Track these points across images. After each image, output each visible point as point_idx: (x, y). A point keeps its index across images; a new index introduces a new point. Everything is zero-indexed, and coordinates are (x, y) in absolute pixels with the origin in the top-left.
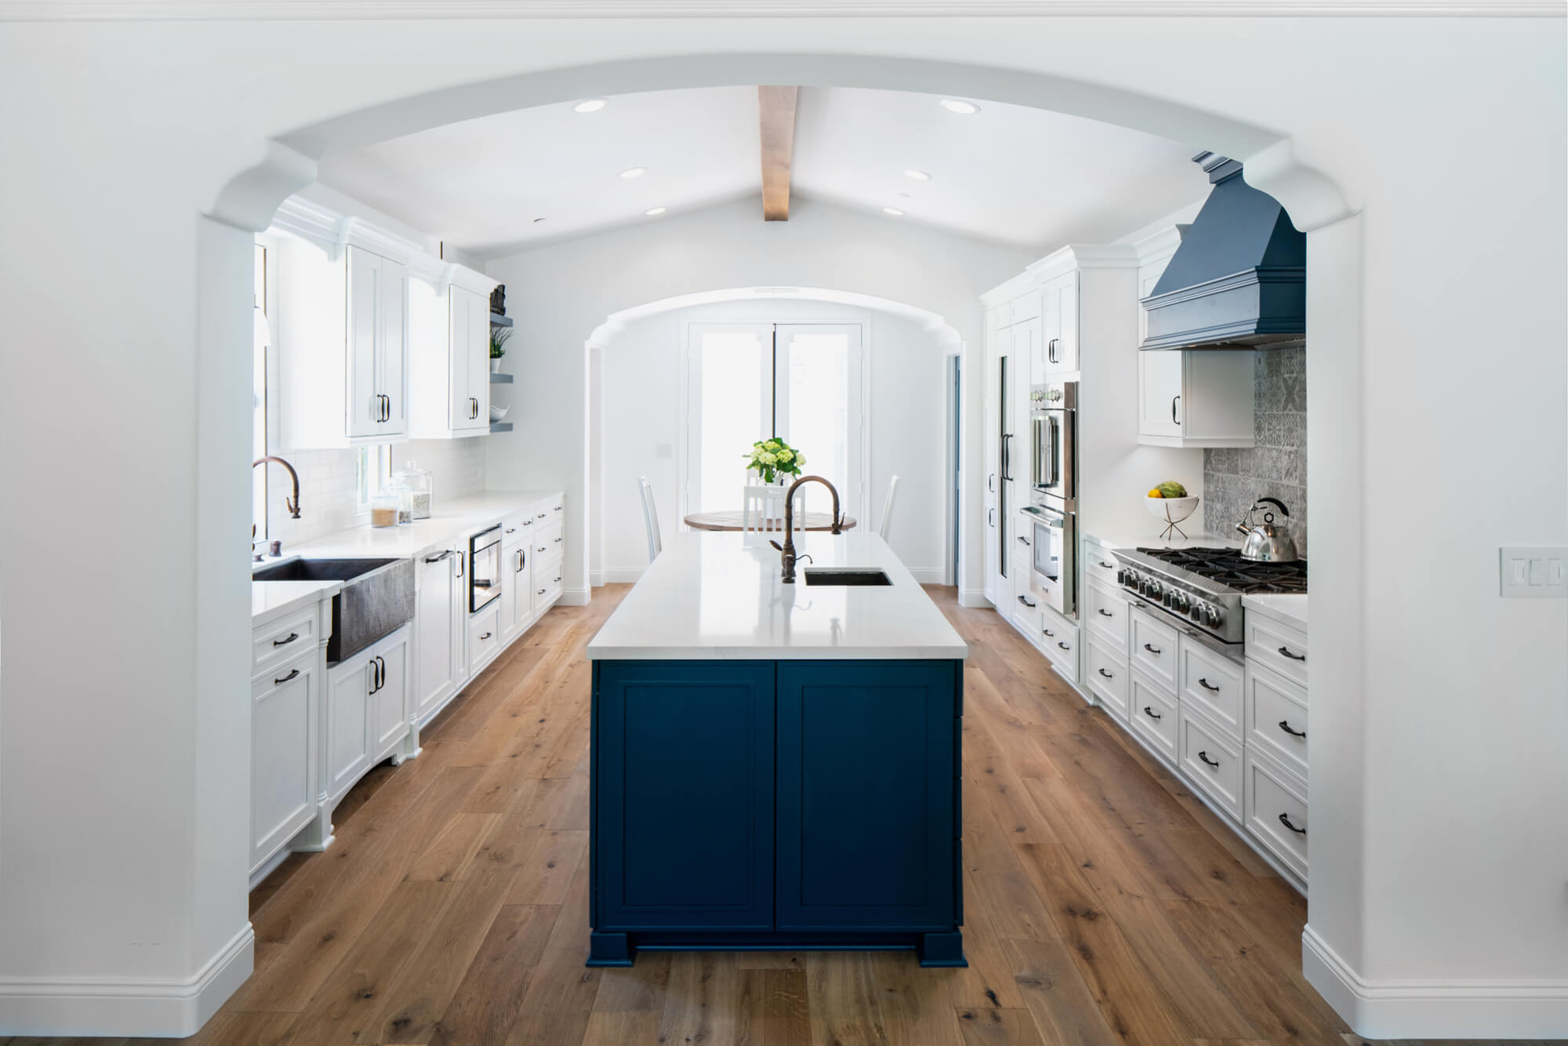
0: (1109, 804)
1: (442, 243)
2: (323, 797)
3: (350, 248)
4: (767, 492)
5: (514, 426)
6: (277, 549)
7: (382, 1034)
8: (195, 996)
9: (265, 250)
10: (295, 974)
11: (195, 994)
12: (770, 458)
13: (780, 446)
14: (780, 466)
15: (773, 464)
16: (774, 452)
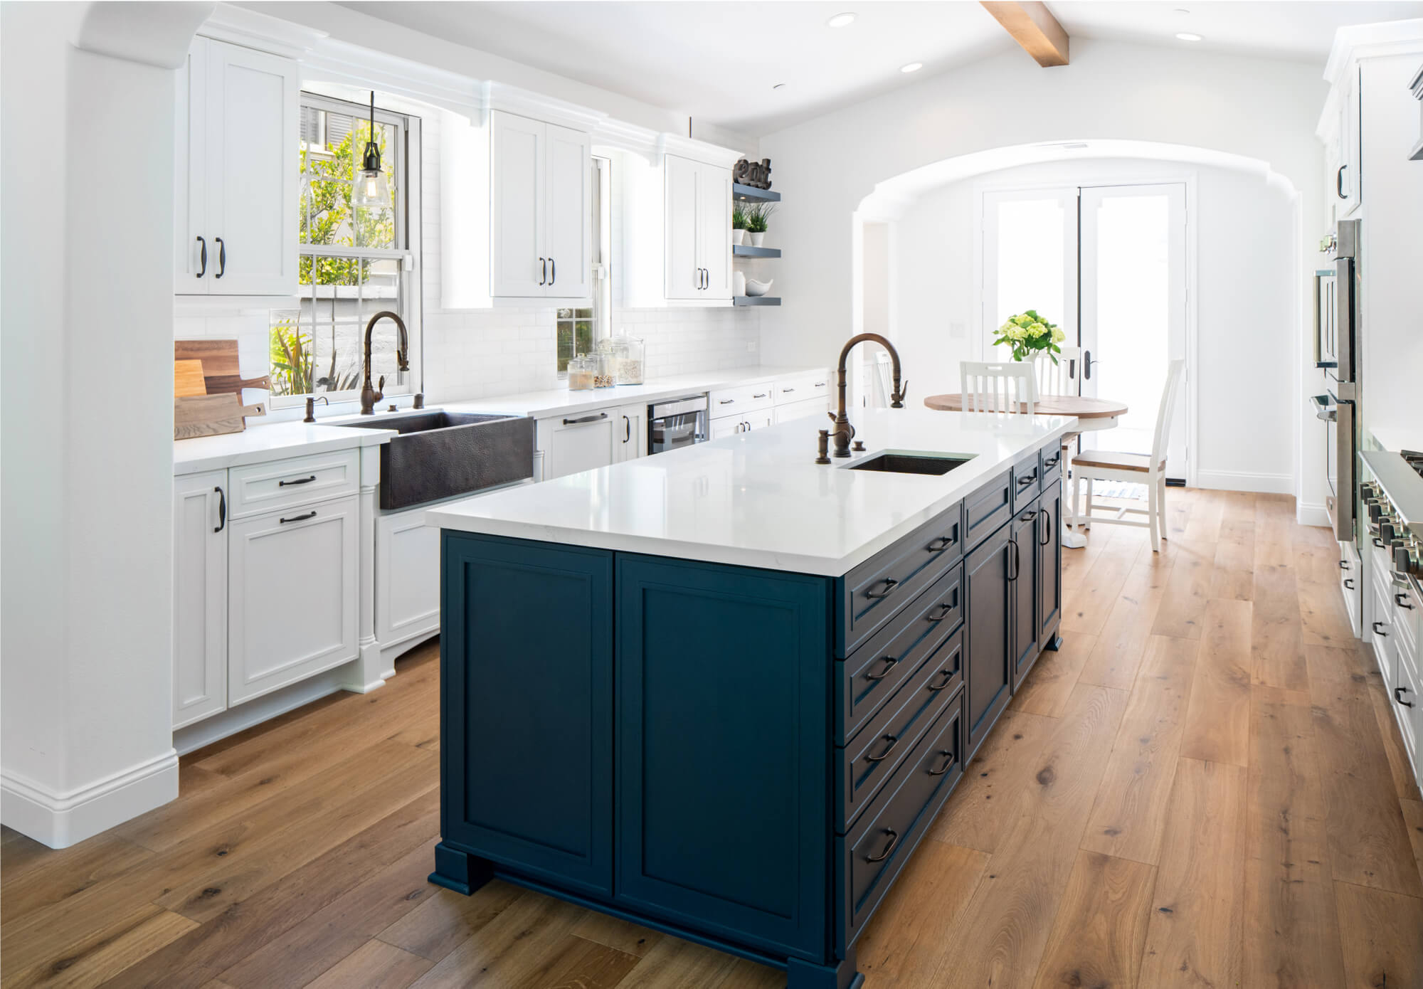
0: (1287, 821)
1: (691, 118)
2: (370, 641)
3: (493, 112)
4: (987, 368)
5: (782, 300)
6: (419, 401)
7: (186, 896)
8: (64, 812)
9: (421, 120)
10: (199, 811)
11: (63, 810)
12: (1019, 333)
13: (1033, 319)
14: (1031, 342)
15: (1021, 340)
16: (1025, 326)
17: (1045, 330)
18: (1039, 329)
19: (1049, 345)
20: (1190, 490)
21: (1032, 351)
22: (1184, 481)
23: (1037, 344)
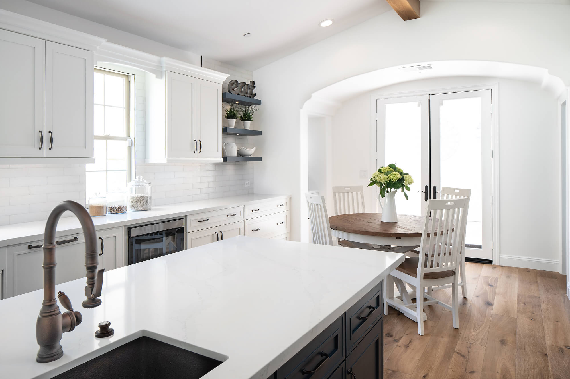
5: (262, 159)
12: (383, 178)
13: (393, 170)
14: (390, 184)
15: (385, 183)
16: (387, 174)
17: (399, 176)
18: (396, 176)
19: (403, 187)
20: (495, 267)
21: (393, 189)
22: (492, 261)
23: (395, 185)
